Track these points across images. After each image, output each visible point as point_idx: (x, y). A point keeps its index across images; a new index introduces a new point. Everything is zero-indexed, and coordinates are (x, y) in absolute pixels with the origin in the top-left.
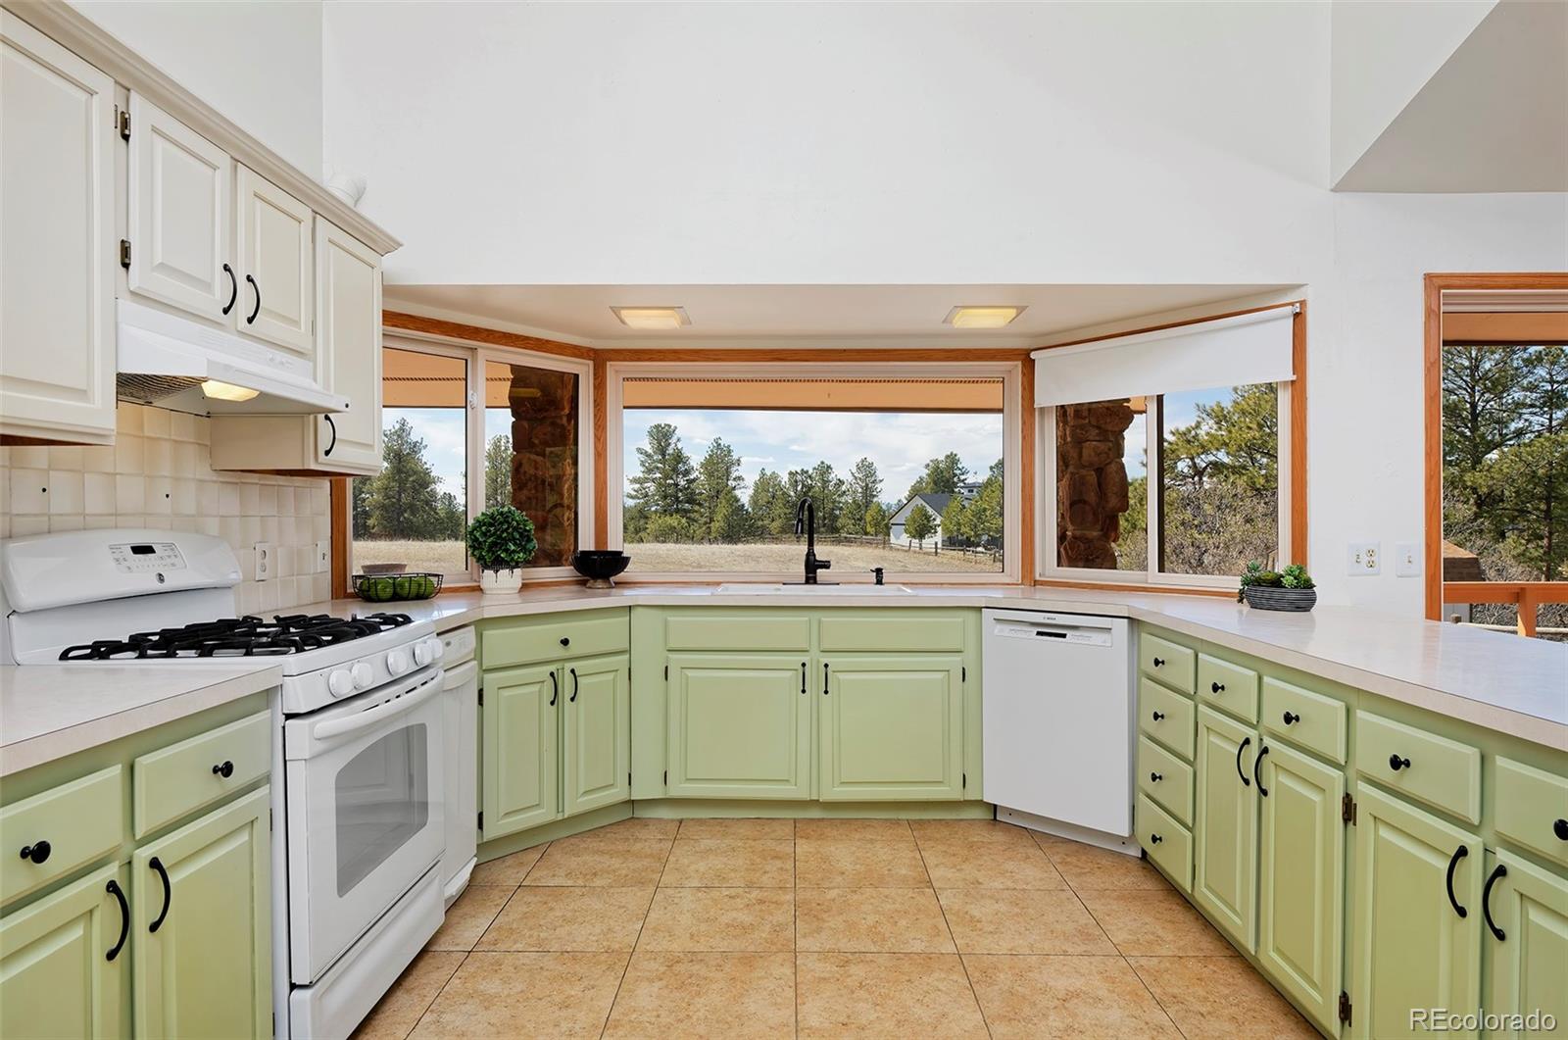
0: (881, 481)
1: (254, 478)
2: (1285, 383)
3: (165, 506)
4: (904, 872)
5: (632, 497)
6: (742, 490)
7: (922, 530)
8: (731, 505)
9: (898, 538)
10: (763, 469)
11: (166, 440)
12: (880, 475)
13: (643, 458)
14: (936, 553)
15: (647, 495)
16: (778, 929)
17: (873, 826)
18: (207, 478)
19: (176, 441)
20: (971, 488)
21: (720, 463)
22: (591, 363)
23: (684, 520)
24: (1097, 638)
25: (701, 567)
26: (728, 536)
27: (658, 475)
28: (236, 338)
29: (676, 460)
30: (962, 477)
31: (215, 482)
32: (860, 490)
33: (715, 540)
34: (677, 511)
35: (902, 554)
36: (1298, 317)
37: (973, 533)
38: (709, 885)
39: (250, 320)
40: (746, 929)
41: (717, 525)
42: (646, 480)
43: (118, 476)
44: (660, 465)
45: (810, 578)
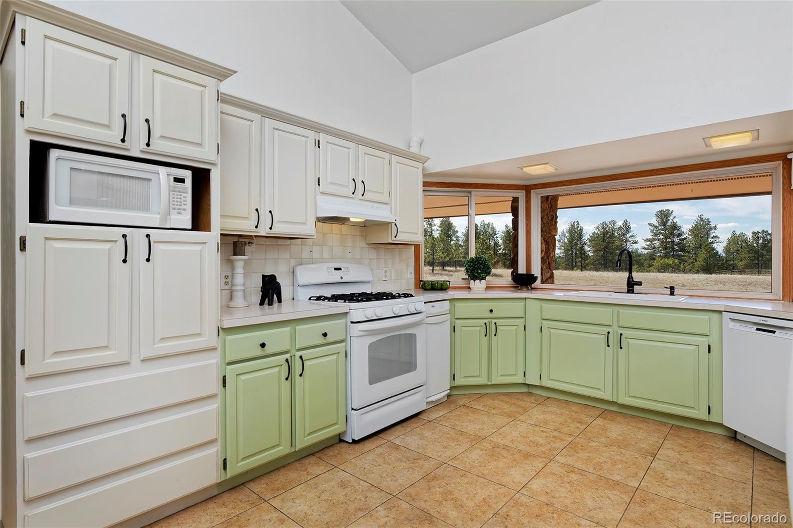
1: (382, 246)
3: (350, 256)
4: (644, 446)
5: (646, 249)
6: (717, 244)
8: (709, 252)
10: (734, 231)
11: (349, 235)
13: (652, 228)
15: (654, 248)
16: (552, 449)
17: (648, 422)
18: (364, 246)
19: (353, 235)
21: (703, 229)
22: (524, 191)
23: (676, 261)
25: (684, 286)
26: (706, 270)
27: (661, 237)
28: (360, 202)
29: (672, 228)
31: (367, 248)
33: (698, 272)
34: (673, 256)
38: (537, 424)
39: (363, 195)
40: (537, 444)
41: (699, 263)
42: (654, 239)
43: (334, 247)
44: (662, 231)
45: (630, 290)
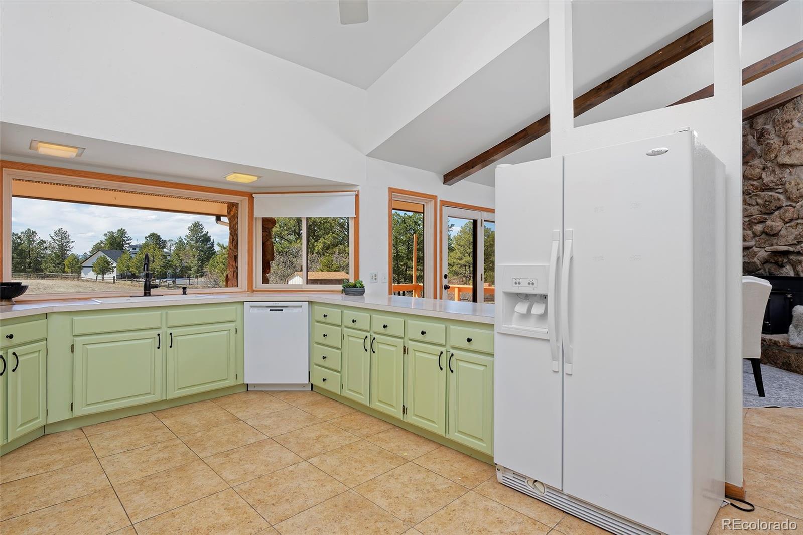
0: (73, 242)
2: (352, 218)
4: (224, 418)
7: (104, 269)
9: (86, 274)
12: (72, 239)
14: (114, 282)
16: (184, 454)
17: (195, 406)
20: (134, 248)
24: (296, 310)
30: (128, 242)
32: (57, 247)
35: (90, 284)
36: (357, 196)
37: (137, 271)
38: (129, 449)
40: (168, 459)
45: (147, 293)
